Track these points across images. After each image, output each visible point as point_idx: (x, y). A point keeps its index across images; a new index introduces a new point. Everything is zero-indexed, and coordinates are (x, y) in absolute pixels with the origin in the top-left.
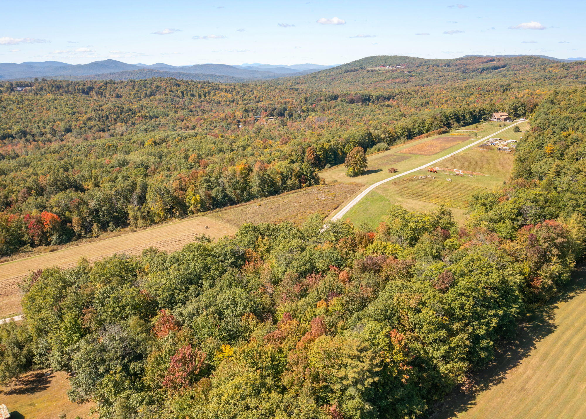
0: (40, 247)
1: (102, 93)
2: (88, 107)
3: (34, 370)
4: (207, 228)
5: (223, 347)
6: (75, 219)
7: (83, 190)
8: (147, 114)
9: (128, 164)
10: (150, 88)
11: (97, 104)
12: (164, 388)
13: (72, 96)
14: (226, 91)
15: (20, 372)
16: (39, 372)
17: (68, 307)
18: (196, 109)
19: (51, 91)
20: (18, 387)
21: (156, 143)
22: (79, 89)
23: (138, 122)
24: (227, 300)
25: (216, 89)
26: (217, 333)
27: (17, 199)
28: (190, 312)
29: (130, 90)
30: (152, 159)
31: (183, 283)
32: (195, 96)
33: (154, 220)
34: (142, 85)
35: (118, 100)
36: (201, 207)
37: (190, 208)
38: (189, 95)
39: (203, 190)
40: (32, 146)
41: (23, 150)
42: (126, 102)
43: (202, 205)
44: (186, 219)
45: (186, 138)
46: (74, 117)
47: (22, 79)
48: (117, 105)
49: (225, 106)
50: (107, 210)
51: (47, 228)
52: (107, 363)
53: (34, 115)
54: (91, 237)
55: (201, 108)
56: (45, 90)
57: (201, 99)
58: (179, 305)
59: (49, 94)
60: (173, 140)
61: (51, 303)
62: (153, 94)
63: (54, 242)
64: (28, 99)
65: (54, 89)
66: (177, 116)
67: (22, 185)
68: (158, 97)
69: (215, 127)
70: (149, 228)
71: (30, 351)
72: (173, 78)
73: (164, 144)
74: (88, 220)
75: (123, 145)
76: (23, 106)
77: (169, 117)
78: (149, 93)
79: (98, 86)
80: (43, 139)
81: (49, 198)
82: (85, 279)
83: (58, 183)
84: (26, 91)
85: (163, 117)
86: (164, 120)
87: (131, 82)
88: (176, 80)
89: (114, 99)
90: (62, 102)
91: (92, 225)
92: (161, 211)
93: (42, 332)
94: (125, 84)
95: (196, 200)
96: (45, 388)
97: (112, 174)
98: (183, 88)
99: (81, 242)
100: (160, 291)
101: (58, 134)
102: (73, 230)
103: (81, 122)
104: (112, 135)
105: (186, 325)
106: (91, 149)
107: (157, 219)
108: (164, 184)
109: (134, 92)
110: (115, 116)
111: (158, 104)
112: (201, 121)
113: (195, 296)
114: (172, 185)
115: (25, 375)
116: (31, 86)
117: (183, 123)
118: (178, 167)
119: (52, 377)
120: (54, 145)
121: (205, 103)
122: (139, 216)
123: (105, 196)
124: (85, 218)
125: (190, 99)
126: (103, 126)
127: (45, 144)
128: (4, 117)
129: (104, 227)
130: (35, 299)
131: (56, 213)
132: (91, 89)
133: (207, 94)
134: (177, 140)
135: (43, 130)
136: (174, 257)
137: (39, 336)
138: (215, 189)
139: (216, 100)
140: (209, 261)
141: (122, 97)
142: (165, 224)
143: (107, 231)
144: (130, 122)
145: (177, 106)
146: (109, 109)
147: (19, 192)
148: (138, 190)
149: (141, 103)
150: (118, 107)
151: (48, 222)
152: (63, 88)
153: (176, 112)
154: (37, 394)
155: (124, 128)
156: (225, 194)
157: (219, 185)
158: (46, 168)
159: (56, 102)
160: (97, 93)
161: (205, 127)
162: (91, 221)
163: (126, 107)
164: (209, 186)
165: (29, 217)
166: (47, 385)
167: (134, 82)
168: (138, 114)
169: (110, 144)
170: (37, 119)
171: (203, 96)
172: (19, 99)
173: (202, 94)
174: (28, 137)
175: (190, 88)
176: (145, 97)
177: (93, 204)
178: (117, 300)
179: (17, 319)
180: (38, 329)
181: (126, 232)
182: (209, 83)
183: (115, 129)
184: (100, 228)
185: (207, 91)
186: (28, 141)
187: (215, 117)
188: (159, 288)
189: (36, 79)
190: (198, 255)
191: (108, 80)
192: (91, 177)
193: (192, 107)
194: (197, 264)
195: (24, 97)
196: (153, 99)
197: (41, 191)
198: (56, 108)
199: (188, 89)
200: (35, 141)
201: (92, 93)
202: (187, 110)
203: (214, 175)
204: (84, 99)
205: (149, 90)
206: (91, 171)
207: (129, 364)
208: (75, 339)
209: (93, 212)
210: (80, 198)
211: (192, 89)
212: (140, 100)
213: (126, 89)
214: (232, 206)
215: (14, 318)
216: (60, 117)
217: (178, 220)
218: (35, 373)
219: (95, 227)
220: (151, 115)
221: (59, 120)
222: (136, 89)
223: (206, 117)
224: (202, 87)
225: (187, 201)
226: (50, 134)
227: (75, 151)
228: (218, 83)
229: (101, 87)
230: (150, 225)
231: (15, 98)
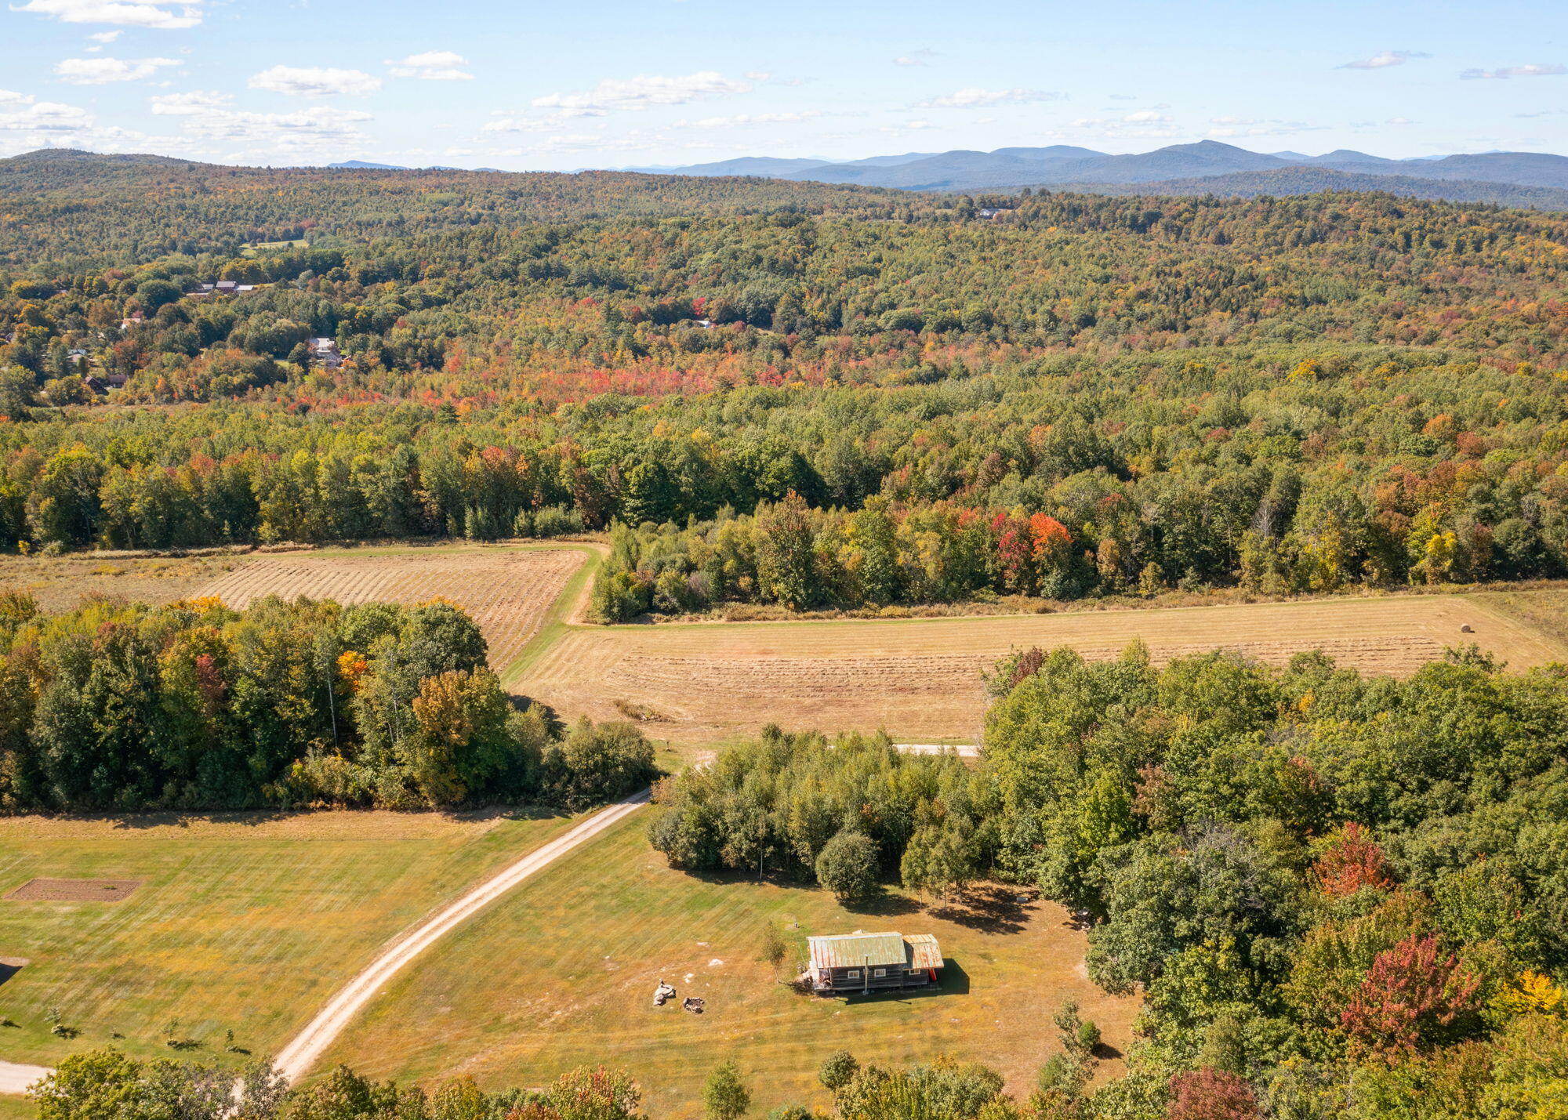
0: (1013, 596)
1: (1180, 230)
2: (1143, 266)
3: (993, 880)
4: (1467, 629)
5: (1528, 976)
6: (1106, 546)
7: (1124, 475)
8: (1297, 293)
9: (1247, 421)
10: (1315, 219)
11: (1165, 258)
12: (1338, 1031)
13: (1106, 234)
14: (1549, 236)
15: (969, 876)
16: (1005, 887)
17: (1102, 752)
18: (1445, 286)
19: (1057, 220)
20: (958, 907)
21: (1320, 374)
22: (1124, 219)
23: (1268, 312)
24: (1552, 848)
25: (1518, 229)
26: (1508, 932)
27: (976, 476)
28: (1431, 851)
29: (1257, 225)
30: (1315, 415)
31: (1411, 766)
32: (1445, 246)
33: (1308, 581)
34: (1293, 210)
35: (1220, 250)
36: (1452, 568)
37: (1419, 566)
38: (1426, 243)
39: (1465, 520)
40: (1000, 352)
41: (980, 361)
42: (1241, 257)
43: (1456, 561)
44: (1400, 594)
45: (1411, 367)
46: (1105, 289)
47: (991, 188)
48: (1217, 262)
49: (1539, 280)
50: (1185, 533)
51: (1040, 554)
52: (1198, 916)
53: (1014, 279)
54: (1136, 596)
55: (1459, 284)
56: (1045, 217)
57: (1463, 257)
58: (1393, 824)
59: (1052, 229)
60: (1372, 369)
61: (1062, 733)
62: (1317, 237)
63: (1048, 589)
64: (1005, 239)
65: (1064, 215)
66: (1383, 301)
67: (992, 443)
68: (1333, 246)
69: (1500, 342)
70: (1290, 601)
71: (994, 832)
72: (1386, 192)
73: (1346, 379)
74: (1134, 551)
75: (1232, 371)
76: (992, 255)
77: (1359, 304)
78: (1307, 234)
79: (1174, 212)
80: (1026, 337)
81: (1050, 482)
82: (1146, 696)
83: (1071, 449)
84: (1000, 218)
85: (1340, 302)
86: (1339, 312)
87: (1263, 201)
88: (1394, 199)
89: (1210, 248)
90: (1082, 249)
91: (1141, 567)
92: (1331, 561)
93: (1030, 795)
94: (1245, 207)
95: (1440, 546)
96: (1015, 930)
97: (1203, 444)
98: (1412, 222)
99: (1110, 603)
100: (1348, 773)
101: (1063, 328)
102: (1096, 570)
103: (1122, 302)
104: (1195, 343)
105: (1412, 882)
106: (1146, 374)
107: (1315, 581)
108: (1352, 485)
109: (1267, 229)
110: (1208, 293)
111: (1332, 264)
112: (1455, 321)
113: (1446, 812)
114: (1375, 492)
115: (977, 884)
116: (1012, 207)
117: (1402, 323)
118: (1389, 445)
119: (1031, 908)
120: (1052, 356)
121: (1474, 269)
122: (1270, 565)
123: (1187, 498)
124: (1129, 544)
125: (1427, 256)
126: (1173, 317)
127: (1029, 350)
128: (949, 279)
129: (1170, 576)
130: (1023, 715)
131: (1063, 522)
132: (1153, 217)
133: (1486, 243)
134: (1384, 369)
135: (1029, 317)
136: (1387, 693)
137: (1020, 803)
138: (1508, 522)
139: (1511, 262)
140: (1499, 723)
141: (1230, 241)
142: (1338, 598)
143: (1176, 587)
144: (1247, 309)
145: (1385, 274)
146: (1196, 272)
147: (982, 458)
148: (1273, 495)
149: (1281, 259)
150: (1220, 268)
151: (1044, 539)
152: (1087, 214)
153: (1382, 290)
154: (999, 937)
155: (1228, 326)
156: (1539, 541)
157: (1519, 512)
158: (1043, 408)
159: (1068, 248)
160: (1167, 228)
161: (1467, 340)
162: (1142, 555)
163: (1241, 270)
164: (1486, 511)
165: (1002, 519)
166: (1020, 924)
167: (1272, 202)
168: (1273, 290)
169: (1197, 366)
170: (1020, 287)
171: (1469, 249)
172: (986, 237)
173: (1468, 242)
174: (996, 330)
175: (1434, 224)
176: (1295, 245)
177: (1151, 513)
178: (1227, 766)
179: (967, 752)
180: (1022, 786)
181: (1227, 600)
182: (1496, 210)
183: (1204, 326)
184: (1162, 577)
185: (1486, 232)
186: (992, 339)
187: (1505, 312)
188: (1343, 763)
189: (1028, 191)
190: (1466, 700)
191: (1202, 196)
192: (1149, 445)
193: (1431, 278)
194: (1461, 725)
195: (997, 233)
196: (1317, 251)
197: (1029, 465)
198: (1066, 264)
199: (1428, 226)
200: (1007, 340)
201: (1157, 228)
202: (1416, 288)
203: (1507, 481)
204: (1134, 243)
205: (1310, 225)
206: (1151, 428)
207: (1249, 936)
208: (1113, 836)
209: (1148, 533)
210: (1122, 492)
211: (1438, 227)
212: (1278, 253)
213: (1245, 222)
214: (1553, 582)
215: (958, 747)
216: (1071, 286)
217: (1377, 593)
218: (995, 886)
219: (1149, 571)
220: (1307, 295)
221: (1070, 293)
222: (1274, 220)
223: (1474, 310)
224: (1471, 222)
225: (1411, 544)
226: (1045, 326)
227: (1107, 374)
228: (1525, 212)
229: (1180, 215)
230: (1295, 592)
231: (977, 234)
